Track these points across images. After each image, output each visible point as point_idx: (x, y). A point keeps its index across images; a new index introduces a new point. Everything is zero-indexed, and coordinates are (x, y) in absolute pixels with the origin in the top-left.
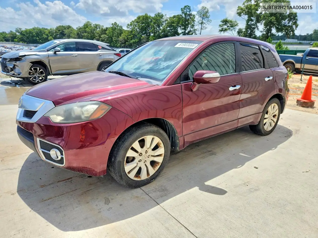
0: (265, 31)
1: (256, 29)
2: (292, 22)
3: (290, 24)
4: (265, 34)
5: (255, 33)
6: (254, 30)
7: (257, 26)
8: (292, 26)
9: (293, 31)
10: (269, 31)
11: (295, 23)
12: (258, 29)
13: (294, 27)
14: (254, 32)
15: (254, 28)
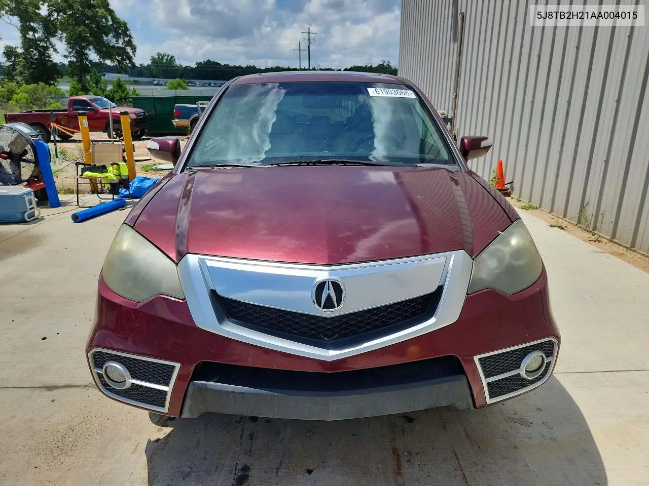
0: (73, 56)
1: (51, 51)
2: (122, 41)
3: (120, 45)
4: (76, 62)
5: (51, 59)
6: (47, 52)
7: (50, 44)
8: (124, 49)
9: (130, 58)
10: (81, 55)
11: (129, 43)
12: (55, 50)
13: (129, 49)
14: (49, 57)
15: (46, 48)
